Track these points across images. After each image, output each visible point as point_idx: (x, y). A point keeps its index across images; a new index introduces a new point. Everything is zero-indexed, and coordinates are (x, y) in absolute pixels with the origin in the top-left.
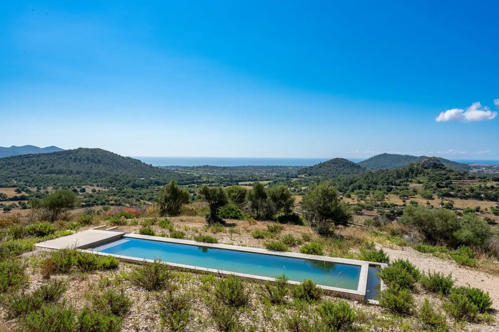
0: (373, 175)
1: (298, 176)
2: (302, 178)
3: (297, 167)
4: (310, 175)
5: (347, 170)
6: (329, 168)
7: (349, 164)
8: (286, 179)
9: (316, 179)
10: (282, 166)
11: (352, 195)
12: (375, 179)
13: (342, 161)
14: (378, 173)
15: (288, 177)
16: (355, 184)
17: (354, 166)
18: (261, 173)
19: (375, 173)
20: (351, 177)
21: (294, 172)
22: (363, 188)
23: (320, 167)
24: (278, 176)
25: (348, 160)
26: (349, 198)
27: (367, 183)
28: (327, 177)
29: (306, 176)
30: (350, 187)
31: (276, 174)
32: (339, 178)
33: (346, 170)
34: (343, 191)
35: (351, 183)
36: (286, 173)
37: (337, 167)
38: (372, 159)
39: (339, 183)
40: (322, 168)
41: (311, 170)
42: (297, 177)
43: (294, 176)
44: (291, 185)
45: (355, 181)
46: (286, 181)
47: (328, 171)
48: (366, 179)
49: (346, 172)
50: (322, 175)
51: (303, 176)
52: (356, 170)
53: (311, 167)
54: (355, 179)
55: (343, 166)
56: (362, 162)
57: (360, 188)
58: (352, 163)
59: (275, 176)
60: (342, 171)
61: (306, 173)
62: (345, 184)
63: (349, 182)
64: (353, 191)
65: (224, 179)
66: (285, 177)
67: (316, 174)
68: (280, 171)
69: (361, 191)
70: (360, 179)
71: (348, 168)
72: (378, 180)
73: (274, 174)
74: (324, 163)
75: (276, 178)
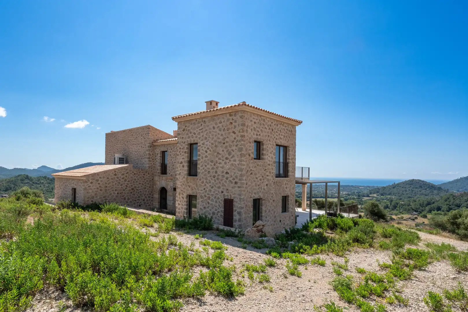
0: (455, 197)
1: (370, 195)
2: (374, 197)
3: (369, 187)
4: (382, 195)
5: (425, 192)
6: (404, 189)
7: (428, 186)
8: (357, 197)
9: (388, 199)
10: (353, 186)
11: (428, 216)
12: (458, 202)
13: (419, 183)
14: (462, 196)
15: (359, 196)
16: (432, 206)
17: (433, 187)
18: (332, 192)
19: (458, 196)
20: (429, 198)
21: (366, 192)
22: (442, 209)
23: (394, 188)
24: (349, 195)
25: (426, 182)
26: (425, 218)
27: (447, 205)
28: (401, 197)
29: (378, 195)
30: (427, 208)
31: (347, 193)
32: (415, 198)
33: (423, 191)
34: (419, 211)
35: (429, 204)
36: (357, 192)
37: (413, 188)
38: (457, 181)
39: (414, 203)
40: (395, 189)
41: (384, 190)
42: (368, 196)
43: (366, 195)
44: (362, 203)
45: (433, 203)
46: (357, 199)
47: (403, 191)
48: (446, 201)
49: (424, 193)
50: (395, 195)
51: (375, 195)
52: (435, 192)
53: (384, 188)
54: (433, 201)
55: (421, 187)
56: (445, 183)
57: (439, 209)
58: (430, 185)
59: (346, 194)
60: (419, 193)
61: (378, 192)
62: (421, 205)
63: (426, 202)
64: (430, 211)
65: (299, 196)
66: (356, 196)
67: (389, 195)
68: (351, 190)
69: (439, 212)
70: (439, 201)
71: (426, 189)
72: (462, 202)
73: (344, 193)
74: (398, 184)
75: (347, 196)
